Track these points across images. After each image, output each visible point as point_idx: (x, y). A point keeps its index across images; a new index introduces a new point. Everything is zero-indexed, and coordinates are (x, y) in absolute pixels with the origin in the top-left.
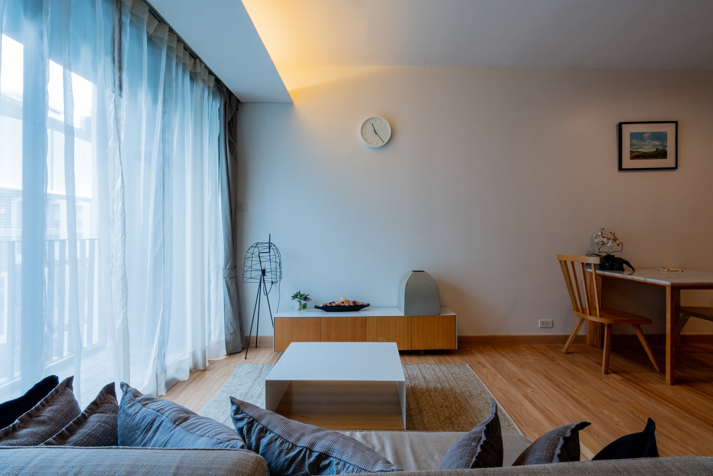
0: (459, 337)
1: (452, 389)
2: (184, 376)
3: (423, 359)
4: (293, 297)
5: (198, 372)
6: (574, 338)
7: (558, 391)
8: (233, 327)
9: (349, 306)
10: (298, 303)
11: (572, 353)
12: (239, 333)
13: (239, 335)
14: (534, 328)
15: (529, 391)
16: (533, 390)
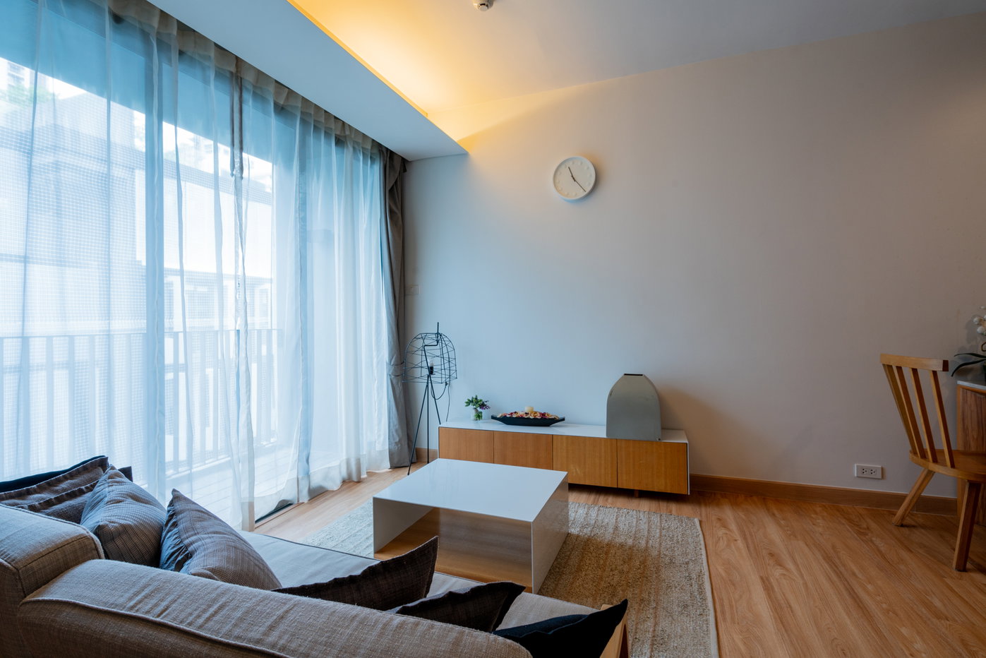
0: (692, 476)
1: (646, 549)
2: (334, 485)
3: (634, 503)
4: (467, 403)
5: (352, 484)
6: (915, 500)
7: (832, 582)
8: (399, 436)
9: (535, 419)
10: (474, 411)
11: (914, 526)
12: (406, 443)
13: (406, 446)
14: (846, 477)
15: (778, 572)
16: (785, 573)
